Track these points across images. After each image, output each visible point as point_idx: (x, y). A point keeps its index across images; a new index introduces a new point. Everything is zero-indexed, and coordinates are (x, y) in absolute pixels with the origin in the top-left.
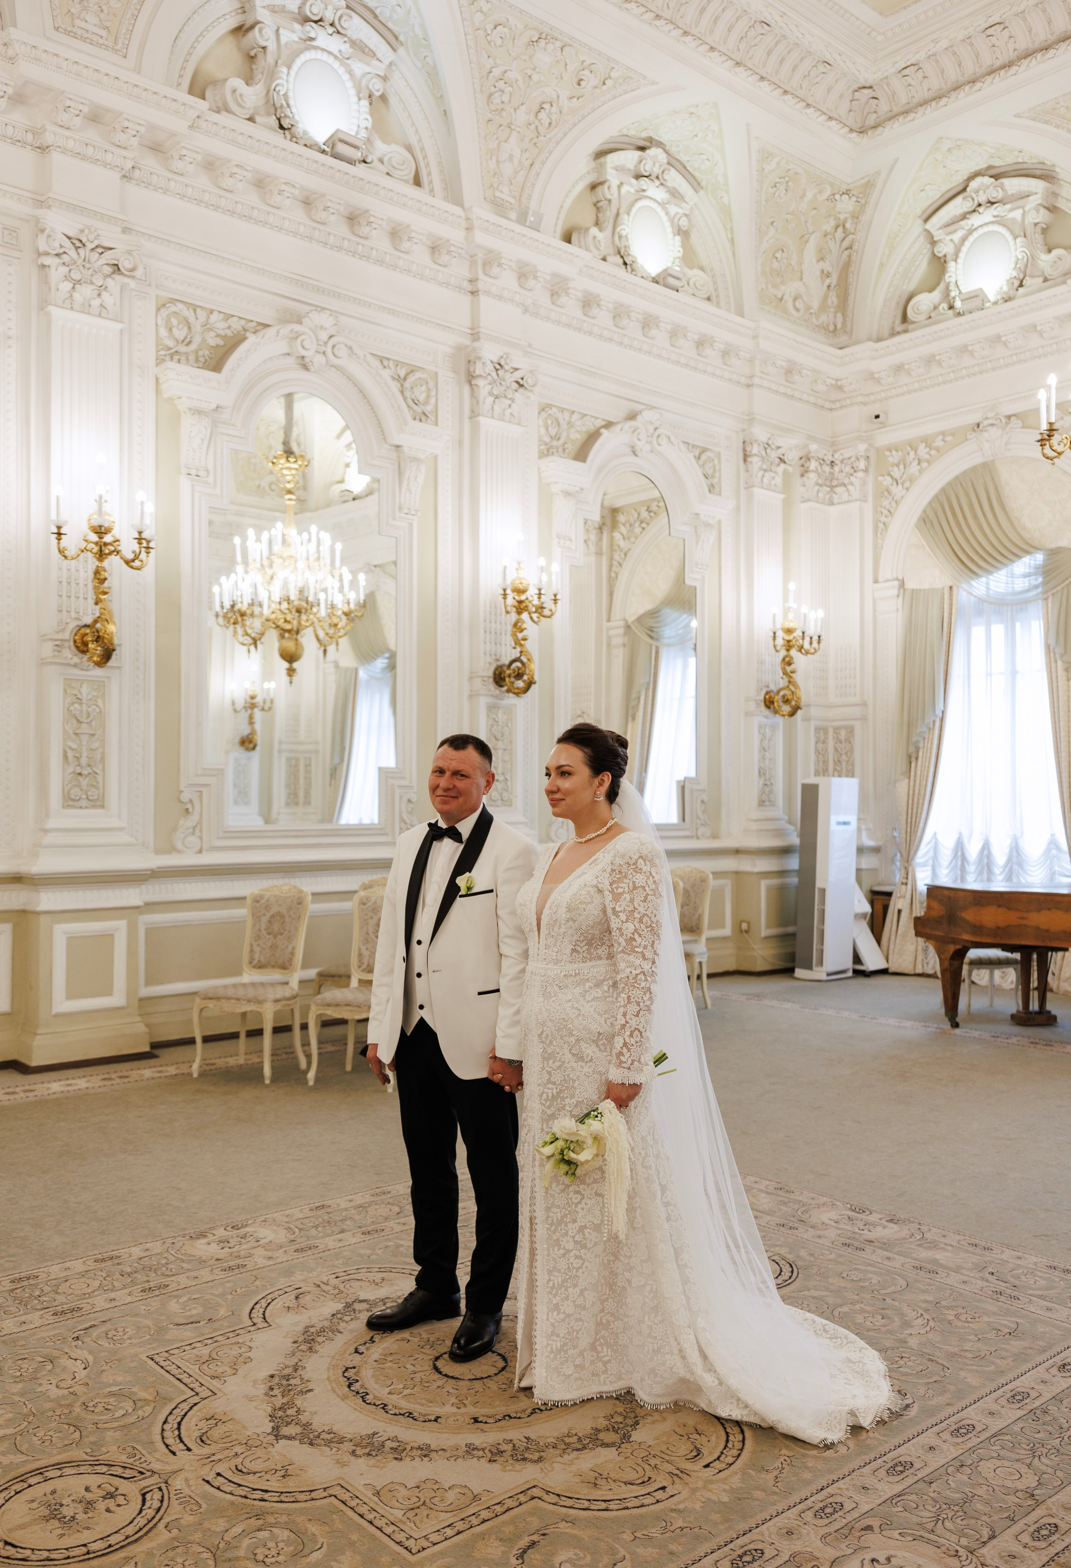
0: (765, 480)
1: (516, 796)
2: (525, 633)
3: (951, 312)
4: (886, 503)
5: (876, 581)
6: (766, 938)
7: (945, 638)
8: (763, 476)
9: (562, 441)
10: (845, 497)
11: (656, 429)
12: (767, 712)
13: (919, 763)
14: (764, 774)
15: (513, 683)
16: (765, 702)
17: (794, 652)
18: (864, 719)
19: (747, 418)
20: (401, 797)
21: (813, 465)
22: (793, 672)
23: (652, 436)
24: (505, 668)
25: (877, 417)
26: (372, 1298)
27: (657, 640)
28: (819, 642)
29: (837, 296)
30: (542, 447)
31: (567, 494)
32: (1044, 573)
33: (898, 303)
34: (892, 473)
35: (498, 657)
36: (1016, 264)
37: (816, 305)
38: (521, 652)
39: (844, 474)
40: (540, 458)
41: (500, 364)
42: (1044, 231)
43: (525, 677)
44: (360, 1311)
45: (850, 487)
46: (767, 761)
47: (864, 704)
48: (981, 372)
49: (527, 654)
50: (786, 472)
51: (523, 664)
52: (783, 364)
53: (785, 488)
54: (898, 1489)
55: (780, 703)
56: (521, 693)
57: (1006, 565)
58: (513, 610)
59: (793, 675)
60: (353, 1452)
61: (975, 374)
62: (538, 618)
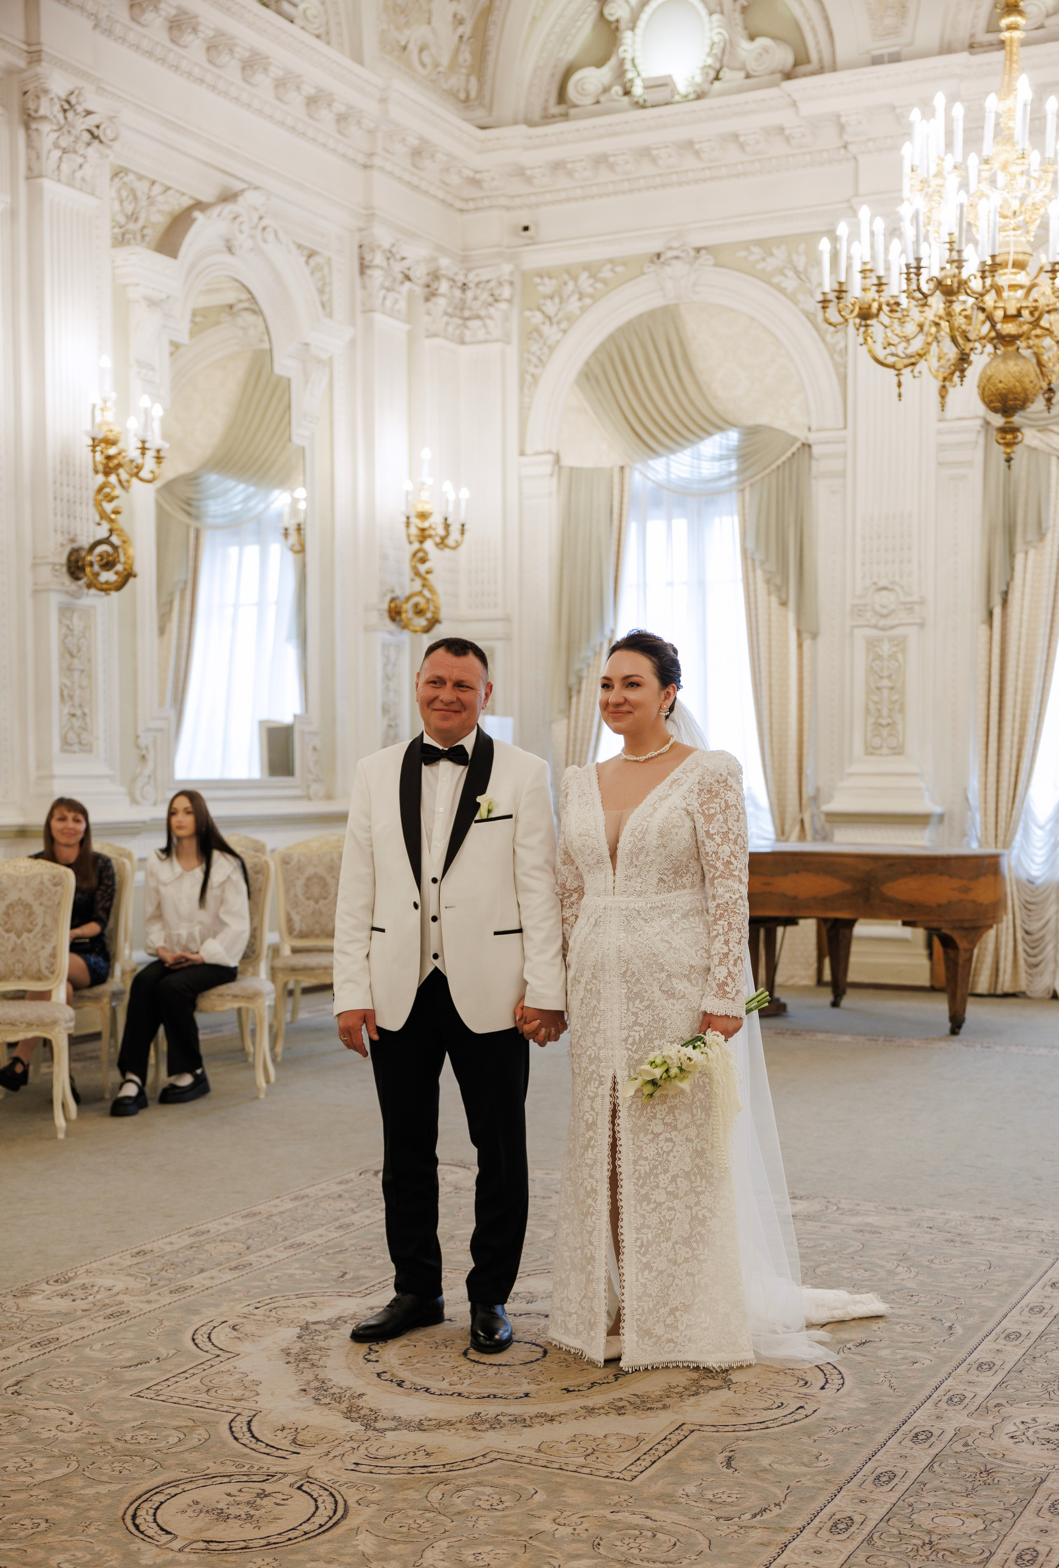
0: (388, 303)
1: (97, 738)
2: (116, 502)
3: (626, 99)
4: (535, 348)
5: (522, 453)
7: (615, 535)
8: (385, 298)
9: (140, 223)
10: (481, 334)
11: (261, 218)
12: (392, 626)
13: (583, 698)
14: (388, 711)
15: (97, 575)
16: (390, 611)
18: (507, 638)
19: (364, 212)
21: (444, 287)
22: (429, 572)
23: (255, 228)
24: (83, 553)
25: (526, 229)
27: (197, 518)
28: (463, 532)
29: (471, 52)
30: (116, 230)
31: (152, 303)
32: (739, 458)
33: (553, 75)
34: (544, 308)
35: (72, 536)
36: (711, 49)
37: (445, 61)
38: (111, 531)
39: (478, 303)
40: (114, 246)
41: (68, 102)
42: (744, 9)
43: (119, 567)
45: (489, 323)
46: (390, 693)
47: (507, 619)
48: (663, 186)
49: (121, 533)
50: (411, 294)
51: (115, 548)
52: (414, 142)
53: (410, 318)
54: (998, 1379)
55: (410, 614)
56: (110, 590)
57: (692, 443)
58: (100, 468)
59: (429, 576)
60: (474, 1429)
61: (655, 187)
62: (128, 481)
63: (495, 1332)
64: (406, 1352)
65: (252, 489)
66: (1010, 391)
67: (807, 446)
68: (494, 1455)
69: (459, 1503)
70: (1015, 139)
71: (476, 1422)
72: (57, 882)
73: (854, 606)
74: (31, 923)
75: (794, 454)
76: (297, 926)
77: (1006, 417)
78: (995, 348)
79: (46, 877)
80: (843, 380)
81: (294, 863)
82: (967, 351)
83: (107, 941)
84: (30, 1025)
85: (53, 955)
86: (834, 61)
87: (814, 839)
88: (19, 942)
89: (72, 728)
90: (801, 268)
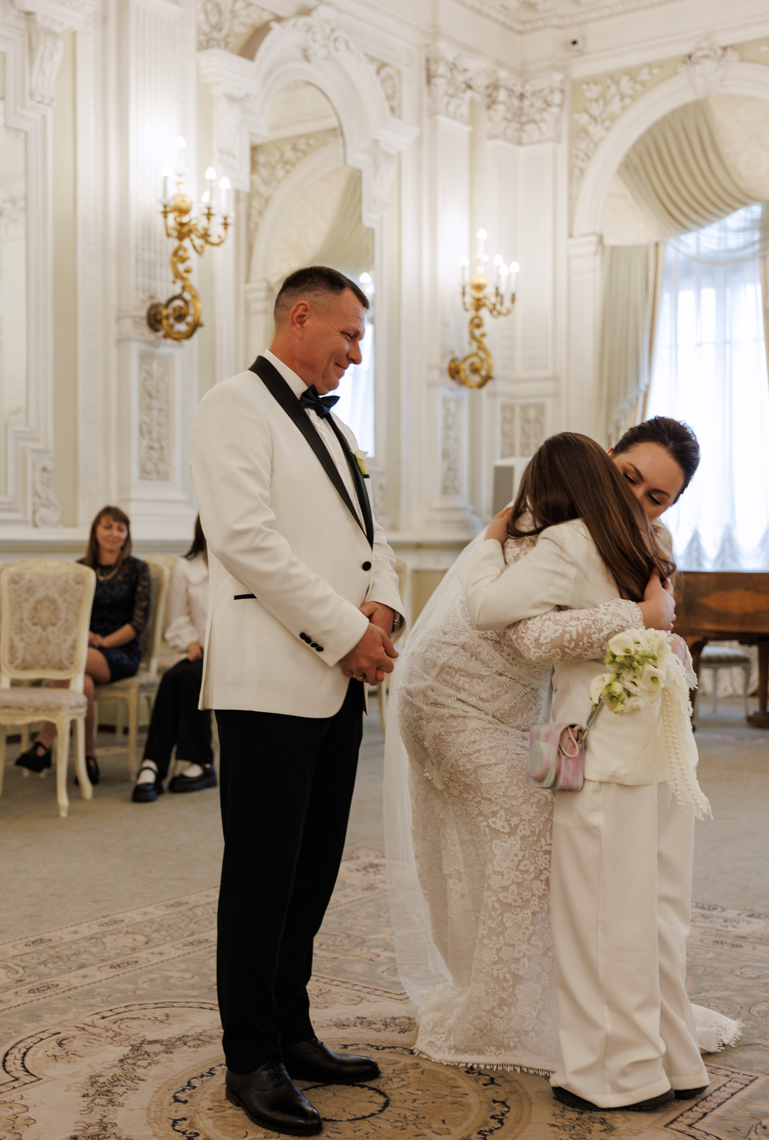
0: (452, 108)
1: (174, 469)
2: (188, 263)
4: (582, 145)
7: (650, 301)
8: (448, 103)
9: (224, 33)
10: (536, 136)
11: (333, 30)
12: (452, 383)
14: (449, 456)
15: (171, 326)
16: (450, 370)
17: (484, 313)
18: (556, 395)
19: (431, 30)
20: (34, 464)
21: (502, 95)
22: (483, 335)
23: (328, 38)
24: (162, 308)
25: (574, 43)
26: (165, 1038)
30: (202, 38)
31: (232, 99)
32: (762, 229)
34: (590, 110)
35: (152, 294)
38: (184, 288)
39: (534, 110)
40: (199, 50)
43: (189, 319)
44: (156, 1054)
45: (543, 125)
46: (451, 441)
47: (556, 379)
49: (191, 289)
50: (473, 101)
51: (186, 302)
53: (472, 120)
55: (468, 372)
56: (183, 339)
57: (719, 218)
58: (175, 234)
59: (483, 340)
62: (202, 247)
72: (80, 581)
74: (56, 618)
79: (71, 577)
84: (37, 710)
85: (74, 647)
88: (44, 634)
89: (150, 459)
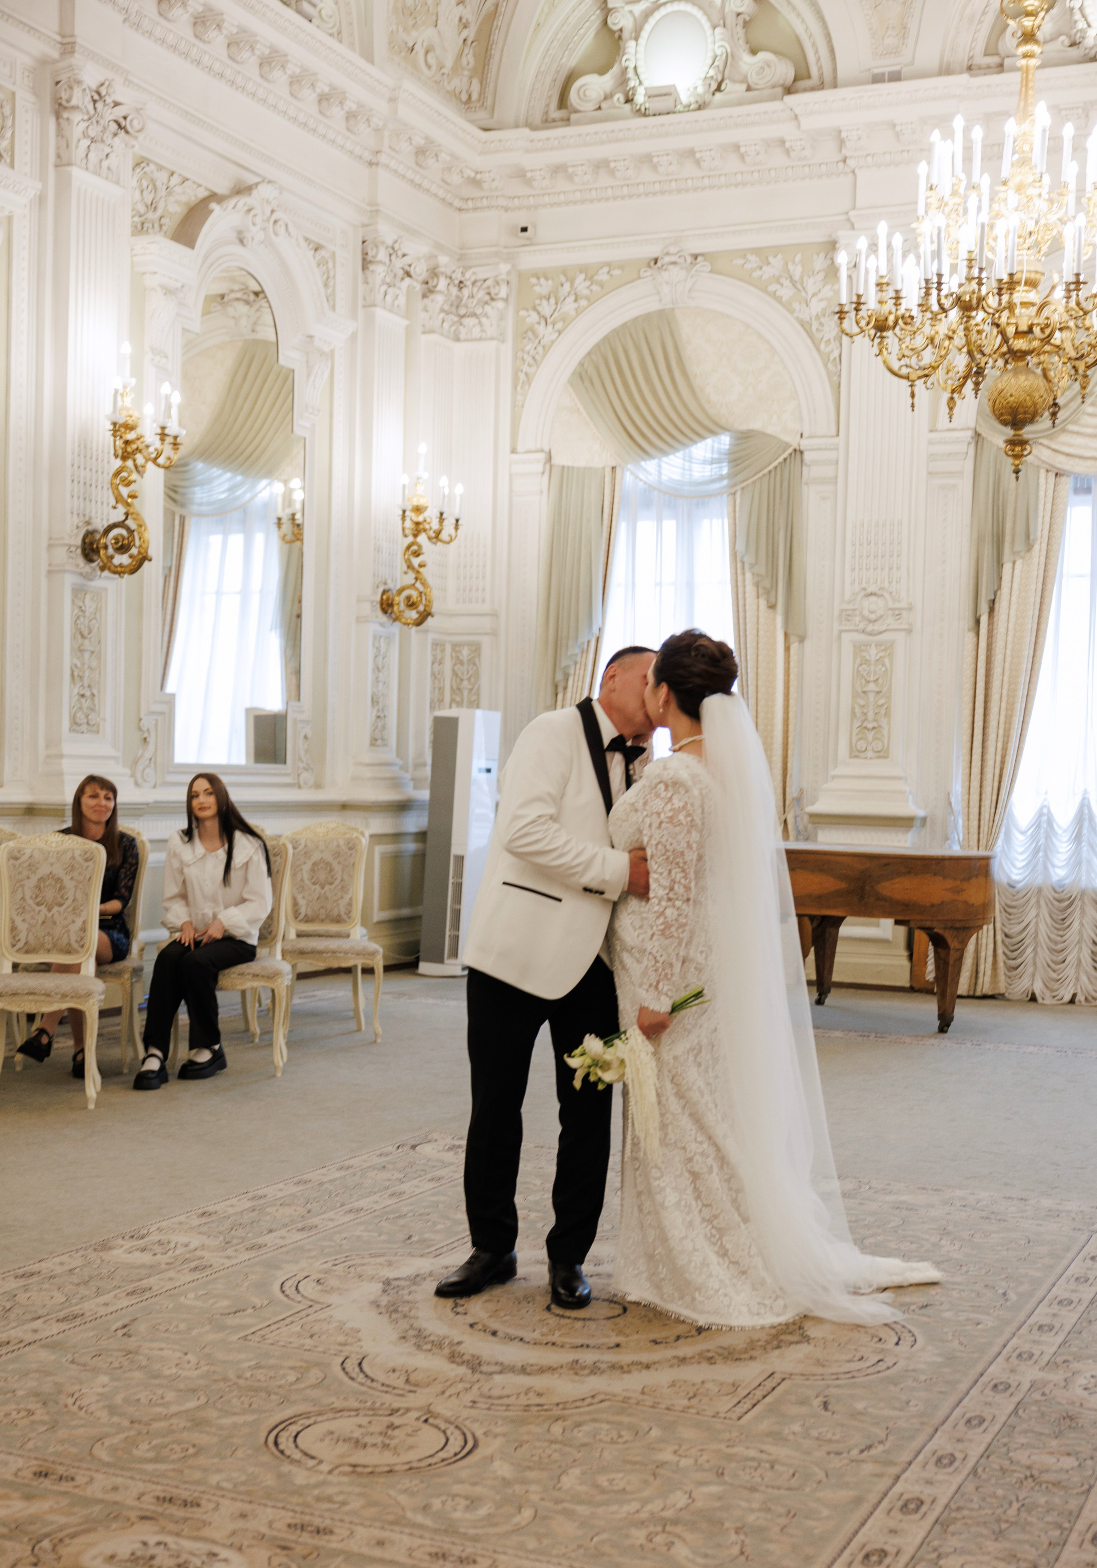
0: (389, 298)
1: (104, 720)
2: (133, 487)
3: (628, 106)
4: (529, 347)
6: (380, 923)
7: (605, 534)
8: (385, 293)
9: (159, 213)
10: (476, 332)
11: (273, 211)
12: (383, 618)
13: (569, 695)
14: (378, 703)
15: (112, 557)
16: (382, 604)
18: (494, 633)
19: (369, 208)
21: (442, 284)
22: (422, 565)
23: (267, 221)
24: (98, 536)
25: (524, 230)
27: (183, 505)
28: (457, 527)
29: (474, 55)
30: (136, 219)
31: (168, 291)
32: (730, 462)
33: (554, 81)
34: (540, 308)
35: (87, 519)
36: (713, 61)
37: (449, 63)
38: (127, 515)
39: (474, 301)
40: (133, 234)
41: (98, 93)
42: (746, 24)
43: (134, 551)
45: (484, 321)
46: (381, 685)
47: (495, 615)
48: (663, 192)
49: (137, 517)
50: (410, 289)
51: (131, 532)
52: (419, 141)
53: (408, 314)
54: (1060, 1339)
55: (402, 606)
56: (124, 573)
57: (685, 445)
58: (119, 452)
59: (421, 570)
60: (576, 1374)
61: (655, 194)
62: (143, 466)
63: (575, 1290)
64: (491, 1306)
65: (239, 478)
66: (1020, 405)
67: (799, 452)
68: (602, 1397)
69: (580, 1435)
70: (1033, 163)
71: (575, 1367)
72: (89, 858)
73: (842, 611)
74: (62, 897)
75: (785, 460)
76: (303, 911)
77: (1015, 430)
78: (1006, 362)
79: (77, 853)
80: (837, 388)
81: (301, 847)
82: (982, 365)
83: (126, 919)
84: (64, 996)
85: (83, 929)
86: (835, 78)
87: (797, 840)
88: (49, 915)
89: (81, 708)
90: (797, 277)
